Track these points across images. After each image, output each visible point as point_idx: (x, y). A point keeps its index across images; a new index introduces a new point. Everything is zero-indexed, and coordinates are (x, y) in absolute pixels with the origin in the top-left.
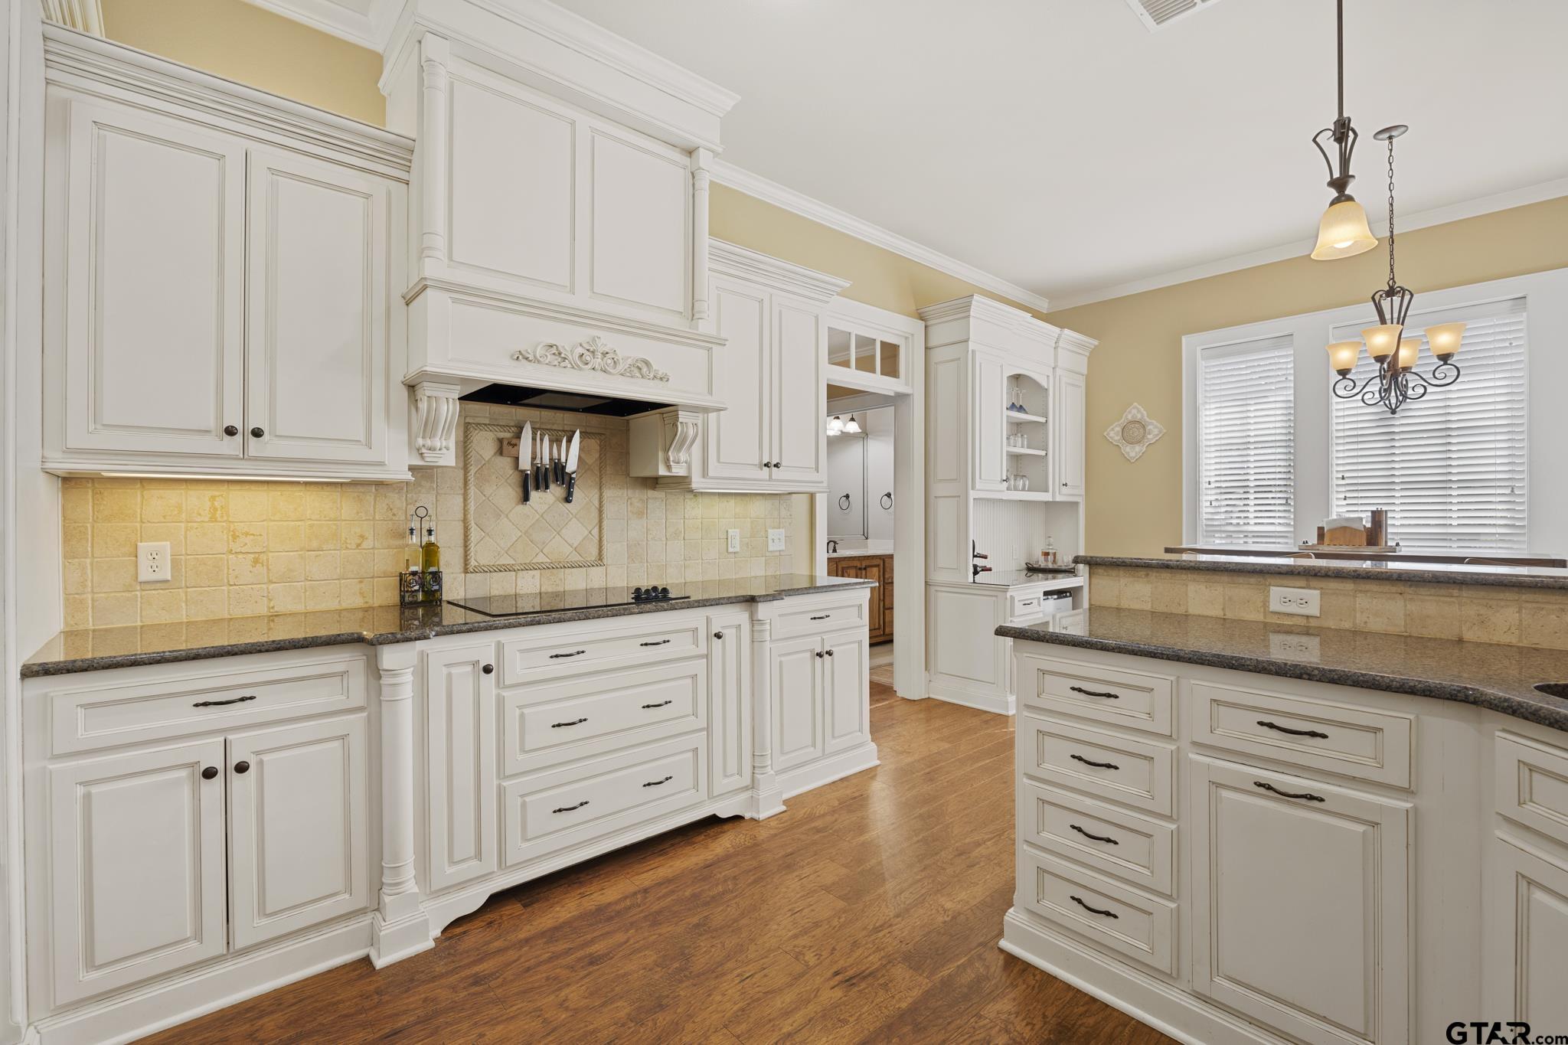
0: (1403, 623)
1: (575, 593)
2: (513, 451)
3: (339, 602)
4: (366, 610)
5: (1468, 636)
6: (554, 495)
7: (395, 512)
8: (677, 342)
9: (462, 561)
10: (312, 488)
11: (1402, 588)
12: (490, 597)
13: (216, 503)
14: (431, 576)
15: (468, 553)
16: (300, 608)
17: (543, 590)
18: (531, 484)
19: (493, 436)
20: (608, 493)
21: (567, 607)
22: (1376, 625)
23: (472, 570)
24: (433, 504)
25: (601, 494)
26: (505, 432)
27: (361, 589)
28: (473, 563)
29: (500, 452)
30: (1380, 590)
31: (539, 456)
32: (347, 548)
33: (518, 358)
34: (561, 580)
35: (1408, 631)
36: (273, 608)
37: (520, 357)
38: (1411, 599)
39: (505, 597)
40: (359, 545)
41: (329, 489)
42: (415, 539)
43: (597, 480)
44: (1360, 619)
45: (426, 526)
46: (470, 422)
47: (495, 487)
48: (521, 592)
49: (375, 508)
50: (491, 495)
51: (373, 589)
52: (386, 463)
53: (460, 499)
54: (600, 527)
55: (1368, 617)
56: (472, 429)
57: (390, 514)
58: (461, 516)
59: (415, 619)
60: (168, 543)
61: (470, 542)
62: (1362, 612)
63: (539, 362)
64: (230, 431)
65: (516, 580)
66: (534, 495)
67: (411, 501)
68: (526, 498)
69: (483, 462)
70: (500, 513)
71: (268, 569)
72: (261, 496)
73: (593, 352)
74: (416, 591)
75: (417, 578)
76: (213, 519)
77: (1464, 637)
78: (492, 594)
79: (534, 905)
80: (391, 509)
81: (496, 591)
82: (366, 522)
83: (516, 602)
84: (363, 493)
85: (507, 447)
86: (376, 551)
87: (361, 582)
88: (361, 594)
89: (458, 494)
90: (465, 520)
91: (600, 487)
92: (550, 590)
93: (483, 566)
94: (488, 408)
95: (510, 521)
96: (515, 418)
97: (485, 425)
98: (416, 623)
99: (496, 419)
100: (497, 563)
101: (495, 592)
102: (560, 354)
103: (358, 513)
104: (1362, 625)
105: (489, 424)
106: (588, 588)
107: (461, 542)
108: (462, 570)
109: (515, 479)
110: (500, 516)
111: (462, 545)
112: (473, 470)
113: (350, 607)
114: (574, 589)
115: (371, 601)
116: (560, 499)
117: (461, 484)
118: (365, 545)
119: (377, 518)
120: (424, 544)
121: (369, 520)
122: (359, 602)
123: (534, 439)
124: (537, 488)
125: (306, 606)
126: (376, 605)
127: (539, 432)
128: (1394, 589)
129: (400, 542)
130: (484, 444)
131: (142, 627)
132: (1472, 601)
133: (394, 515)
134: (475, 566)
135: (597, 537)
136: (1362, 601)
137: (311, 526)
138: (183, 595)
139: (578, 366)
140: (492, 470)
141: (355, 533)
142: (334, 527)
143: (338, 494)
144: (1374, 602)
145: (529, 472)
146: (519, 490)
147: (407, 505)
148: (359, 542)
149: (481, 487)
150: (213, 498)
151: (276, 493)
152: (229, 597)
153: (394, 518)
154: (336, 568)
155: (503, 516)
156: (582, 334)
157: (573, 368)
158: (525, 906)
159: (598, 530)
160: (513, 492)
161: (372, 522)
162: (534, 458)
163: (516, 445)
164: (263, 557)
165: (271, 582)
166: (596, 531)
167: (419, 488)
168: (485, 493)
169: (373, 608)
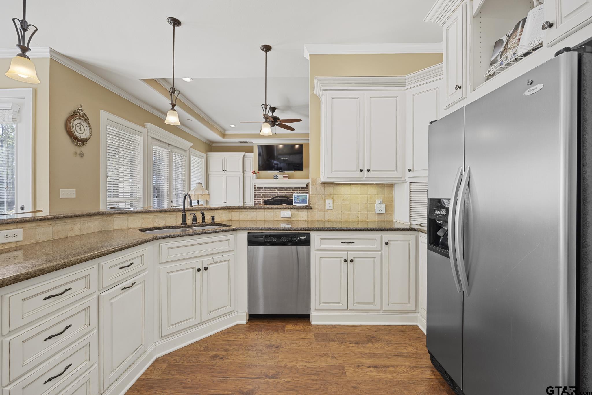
0: (52, 235)
5: (69, 235)
11: (52, 222)
22: (44, 238)
30: (44, 224)
35: (53, 238)
38: (54, 226)
44: (38, 237)
55: (41, 236)
62: (39, 235)
77: (68, 235)
104: (39, 240)
128: (49, 223)
132: (70, 223)
136: (39, 230)
144: (43, 229)
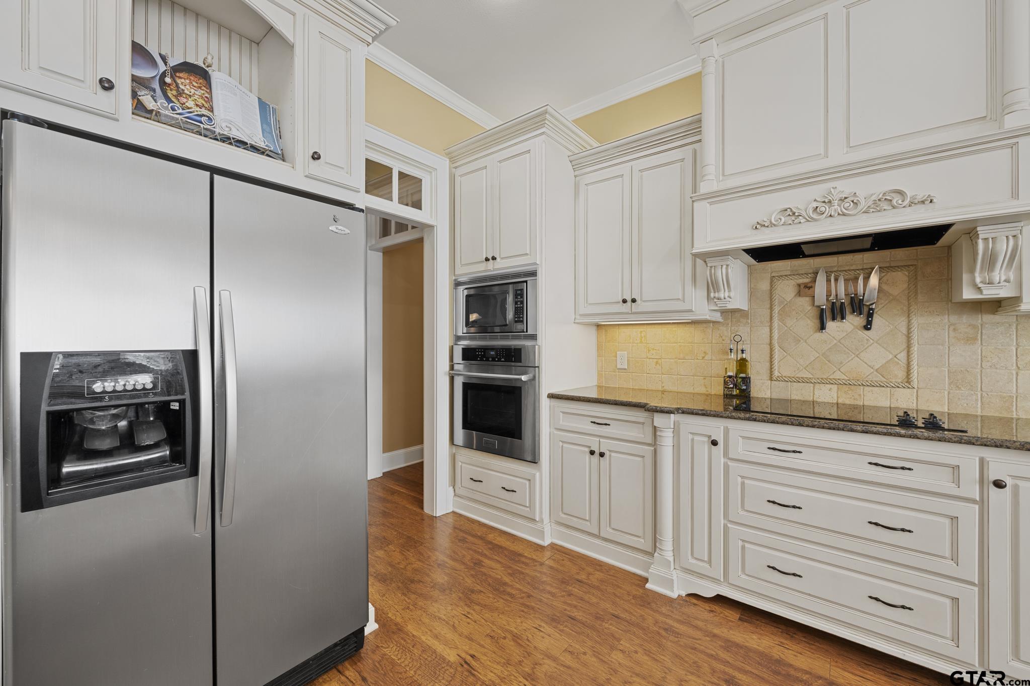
1: (876, 409)
2: (809, 292)
3: (694, 388)
4: (707, 395)
6: (853, 324)
7: (724, 338)
8: (950, 157)
9: (769, 372)
10: (681, 326)
12: (791, 400)
13: (642, 334)
14: (741, 380)
15: (773, 367)
16: (675, 389)
17: (840, 401)
18: (828, 314)
19: (795, 283)
20: (916, 321)
21: (866, 421)
23: (775, 379)
24: (748, 333)
25: (909, 322)
26: (804, 278)
27: (704, 383)
28: (776, 374)
29: (799, 294)
31: (833, 293)
32: (697, 359)
33: (756, 227)
34: (860, 395)
36: (663, 387)
37: (759, 226)
39: (804, 402)
40: (703, 357)
41: (688, 326)
42: (733, 356)
43: (905, 308)
45: (740, 347)
46: (774, 275)
47: (796, 320)
48: (819, 400)
49: (712, 336)
50: (791, 326)
51: (711, 384)
52: (693, 310)
53: (767, 329)
54: (908, 352)
56: (775, 281)
57: (721, 340)
58: (768, 341)
59: (731, 406)
60: (626, 352)
61: (774, 359)
63: (775, 225)
64: (624, 301)
65: (814, 390)
66: (831, 325)
67: (734, 332)
68: (822, 327)
69: (786, 303)
70: (800, 339)
71: (662, 367)
72: (658, 330)
73: (830, 202)
74: (731, 388)
75: (731, 379)
76: (641, 342)
78: (792, 398)
79: (745, 623)
80: (722, 337)
81: (796, 396)
82: (707, 344)
83: (814, 407)
84: (706, 327)
85: (806, 289)
86: (713, 361)
87: (705, 379)
88: (705, 385)
89: (766, 326)
90: (771, 344)
91: (909, 315)
92: (848, 402)
93: (785, 377)
94: (789, 263)
95: (809, 345)
96: (812, 266)
97: (786, 276)
98: (731, 408)
99: (796, 271)
100: (797, 376)
101: (794, 397)
102: (794, 213)
103: (703, 339)
105: (789, 275)
106: (892, 406)
107: (768, 358)
108: (768, 378)
109: (815, 313)
110: (800, 341)
111: (769, 361)
112: (776, 309)
113: (699, 392)
114: (875, 405)
115: (710, 390)
116: (859, 327)
117: (768, 319)
118: (706, 358)
119: (713, 342)
120: (739, 359)
121: (709, 343)
122: (703, 390)
123: (828, 281)
124: (834, 319)
125: (678, 388)
126: (713, 393)
127: (833, 275)
129: (726, 357)
130: (787, 290)
131: (619, 388)
133: (723, 340)
134: (778, 377)
135: (905, 361)
137: (680, 346)
138: (631, 376)
139: (812, 218)
140: (793, 308)
141: (702, 350)
142: (691, 347)
143: (693, 328)
145: (824, 307)
146: (817, 322)
147: (731, 334)
148: (703, 356)
149: (783, 320)
150: (641, 332)
151: (665, 329)
152: (647, 379)
153: (723, 342)
154: (692, 369)
155: (802, 341)
156: (817, 192)
157: (808, 221)
158: (740, 619)
159: (906, 355)
160: (811, 323)
161: (710, 345)
162: (828, 295)
163: (811, 287)
164: (660, 361)
165: (663, 374)
166: (903, 356)
167: (739, 324)
168: (787, 325)
169: (711, 395)
